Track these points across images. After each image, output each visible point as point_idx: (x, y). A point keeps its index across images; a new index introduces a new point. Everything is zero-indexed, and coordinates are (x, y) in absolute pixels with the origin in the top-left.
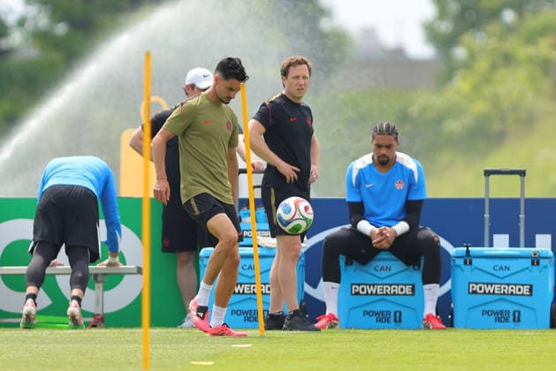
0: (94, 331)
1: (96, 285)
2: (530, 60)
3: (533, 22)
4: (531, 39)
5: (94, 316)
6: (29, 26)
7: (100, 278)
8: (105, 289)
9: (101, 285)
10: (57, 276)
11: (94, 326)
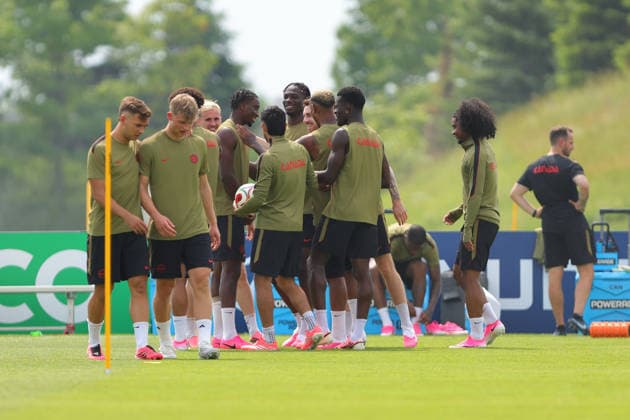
0: (67, 336)
1: (69, 301)
2: (408, 122)
3: (411, 92)
4: (409, 106)
5: (67, 325)
6: (14, 96)
7: (71, 296)
8: (76, 304)
9: (72, 301)
10: (38, 295)
11: (67, 333)
